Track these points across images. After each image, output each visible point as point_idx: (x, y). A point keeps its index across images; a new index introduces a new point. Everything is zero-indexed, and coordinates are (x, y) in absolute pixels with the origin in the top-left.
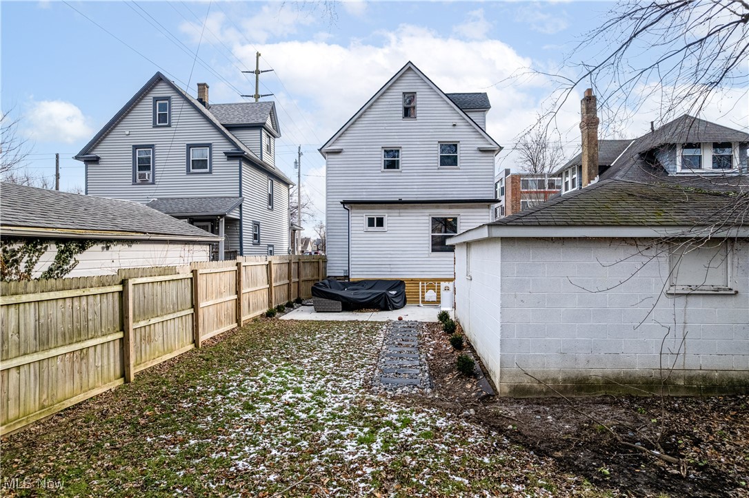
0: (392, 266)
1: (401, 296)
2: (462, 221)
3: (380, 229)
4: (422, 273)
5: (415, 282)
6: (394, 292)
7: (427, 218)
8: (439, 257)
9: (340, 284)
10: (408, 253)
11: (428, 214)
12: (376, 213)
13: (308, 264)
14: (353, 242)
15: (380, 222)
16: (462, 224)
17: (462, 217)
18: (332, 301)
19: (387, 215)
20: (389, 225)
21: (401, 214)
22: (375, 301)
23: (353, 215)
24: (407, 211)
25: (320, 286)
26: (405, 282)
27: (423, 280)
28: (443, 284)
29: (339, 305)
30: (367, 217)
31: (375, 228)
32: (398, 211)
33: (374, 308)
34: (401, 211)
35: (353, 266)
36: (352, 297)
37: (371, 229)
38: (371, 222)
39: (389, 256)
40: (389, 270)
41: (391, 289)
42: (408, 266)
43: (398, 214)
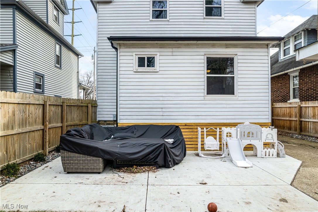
0: (164, 110)
1: (180, 146)
2: (239, 61)
3: (151, 69)
4: (197, 117)
5: (192, 127)
6: (171, 141)
7: (202, 57)
8: (215, 100)
9: (105, 131)
10: (181, 95)
11: (203, 54)
12: (146, 52)
13: (76, 108)
14: (122, 84)
15: (151, 62)
16: (239, 65)
17: (239, 57)
18: (89, 158)
19: (158, 53)
20: (161, 65)
21: (174, 54)
22: (151, 156)
23: (122, 54)
24: (180, 50)
25: (72, 136)
26: (181, 127)
27: (202, 125)
28: (225, 130)
29: (99, 163)
30: (137, 57)
31: (146, 69)
32: (170, 50)
33: (149, 165)
34: (174, 50)
35: (121, 110)
36: (117, 150)
37: (141, 69)
38: (141, 62)
39: (161, 99)
40: (161, 114)
41: (166, 136)
42: (181, 110)
43: (170, 54)
